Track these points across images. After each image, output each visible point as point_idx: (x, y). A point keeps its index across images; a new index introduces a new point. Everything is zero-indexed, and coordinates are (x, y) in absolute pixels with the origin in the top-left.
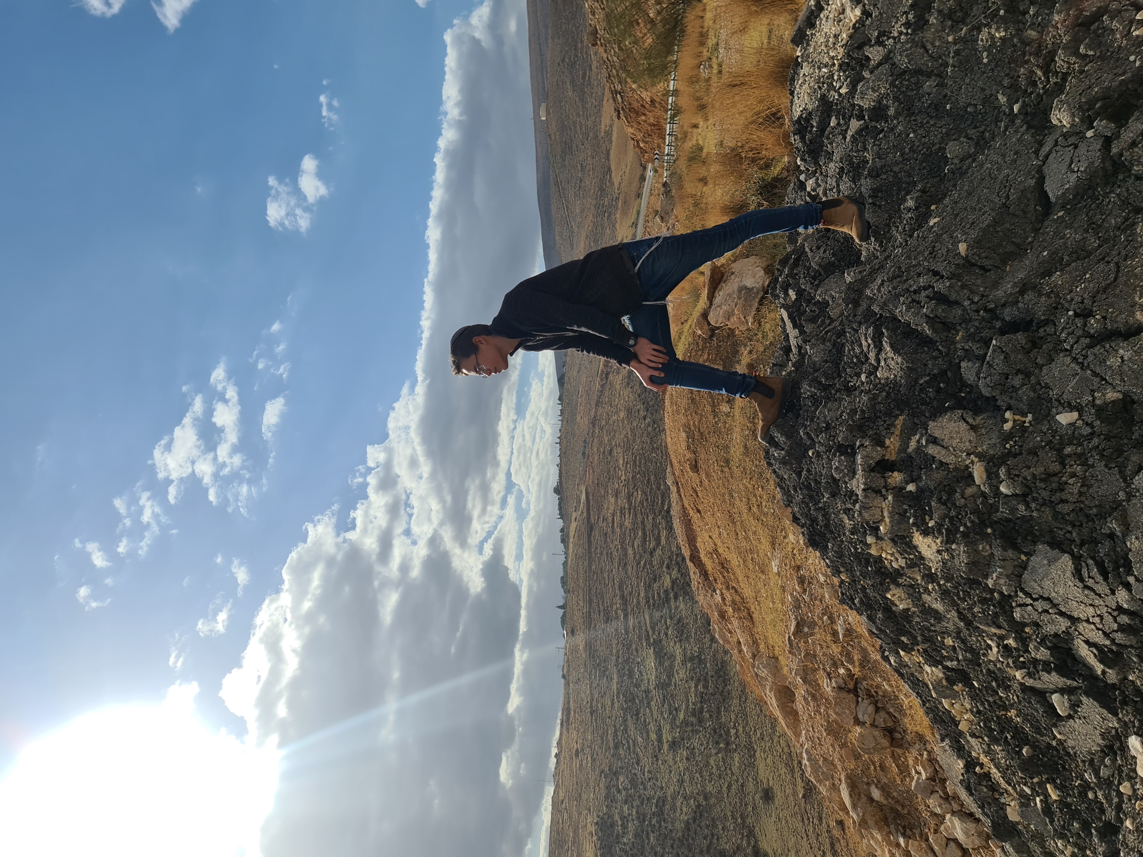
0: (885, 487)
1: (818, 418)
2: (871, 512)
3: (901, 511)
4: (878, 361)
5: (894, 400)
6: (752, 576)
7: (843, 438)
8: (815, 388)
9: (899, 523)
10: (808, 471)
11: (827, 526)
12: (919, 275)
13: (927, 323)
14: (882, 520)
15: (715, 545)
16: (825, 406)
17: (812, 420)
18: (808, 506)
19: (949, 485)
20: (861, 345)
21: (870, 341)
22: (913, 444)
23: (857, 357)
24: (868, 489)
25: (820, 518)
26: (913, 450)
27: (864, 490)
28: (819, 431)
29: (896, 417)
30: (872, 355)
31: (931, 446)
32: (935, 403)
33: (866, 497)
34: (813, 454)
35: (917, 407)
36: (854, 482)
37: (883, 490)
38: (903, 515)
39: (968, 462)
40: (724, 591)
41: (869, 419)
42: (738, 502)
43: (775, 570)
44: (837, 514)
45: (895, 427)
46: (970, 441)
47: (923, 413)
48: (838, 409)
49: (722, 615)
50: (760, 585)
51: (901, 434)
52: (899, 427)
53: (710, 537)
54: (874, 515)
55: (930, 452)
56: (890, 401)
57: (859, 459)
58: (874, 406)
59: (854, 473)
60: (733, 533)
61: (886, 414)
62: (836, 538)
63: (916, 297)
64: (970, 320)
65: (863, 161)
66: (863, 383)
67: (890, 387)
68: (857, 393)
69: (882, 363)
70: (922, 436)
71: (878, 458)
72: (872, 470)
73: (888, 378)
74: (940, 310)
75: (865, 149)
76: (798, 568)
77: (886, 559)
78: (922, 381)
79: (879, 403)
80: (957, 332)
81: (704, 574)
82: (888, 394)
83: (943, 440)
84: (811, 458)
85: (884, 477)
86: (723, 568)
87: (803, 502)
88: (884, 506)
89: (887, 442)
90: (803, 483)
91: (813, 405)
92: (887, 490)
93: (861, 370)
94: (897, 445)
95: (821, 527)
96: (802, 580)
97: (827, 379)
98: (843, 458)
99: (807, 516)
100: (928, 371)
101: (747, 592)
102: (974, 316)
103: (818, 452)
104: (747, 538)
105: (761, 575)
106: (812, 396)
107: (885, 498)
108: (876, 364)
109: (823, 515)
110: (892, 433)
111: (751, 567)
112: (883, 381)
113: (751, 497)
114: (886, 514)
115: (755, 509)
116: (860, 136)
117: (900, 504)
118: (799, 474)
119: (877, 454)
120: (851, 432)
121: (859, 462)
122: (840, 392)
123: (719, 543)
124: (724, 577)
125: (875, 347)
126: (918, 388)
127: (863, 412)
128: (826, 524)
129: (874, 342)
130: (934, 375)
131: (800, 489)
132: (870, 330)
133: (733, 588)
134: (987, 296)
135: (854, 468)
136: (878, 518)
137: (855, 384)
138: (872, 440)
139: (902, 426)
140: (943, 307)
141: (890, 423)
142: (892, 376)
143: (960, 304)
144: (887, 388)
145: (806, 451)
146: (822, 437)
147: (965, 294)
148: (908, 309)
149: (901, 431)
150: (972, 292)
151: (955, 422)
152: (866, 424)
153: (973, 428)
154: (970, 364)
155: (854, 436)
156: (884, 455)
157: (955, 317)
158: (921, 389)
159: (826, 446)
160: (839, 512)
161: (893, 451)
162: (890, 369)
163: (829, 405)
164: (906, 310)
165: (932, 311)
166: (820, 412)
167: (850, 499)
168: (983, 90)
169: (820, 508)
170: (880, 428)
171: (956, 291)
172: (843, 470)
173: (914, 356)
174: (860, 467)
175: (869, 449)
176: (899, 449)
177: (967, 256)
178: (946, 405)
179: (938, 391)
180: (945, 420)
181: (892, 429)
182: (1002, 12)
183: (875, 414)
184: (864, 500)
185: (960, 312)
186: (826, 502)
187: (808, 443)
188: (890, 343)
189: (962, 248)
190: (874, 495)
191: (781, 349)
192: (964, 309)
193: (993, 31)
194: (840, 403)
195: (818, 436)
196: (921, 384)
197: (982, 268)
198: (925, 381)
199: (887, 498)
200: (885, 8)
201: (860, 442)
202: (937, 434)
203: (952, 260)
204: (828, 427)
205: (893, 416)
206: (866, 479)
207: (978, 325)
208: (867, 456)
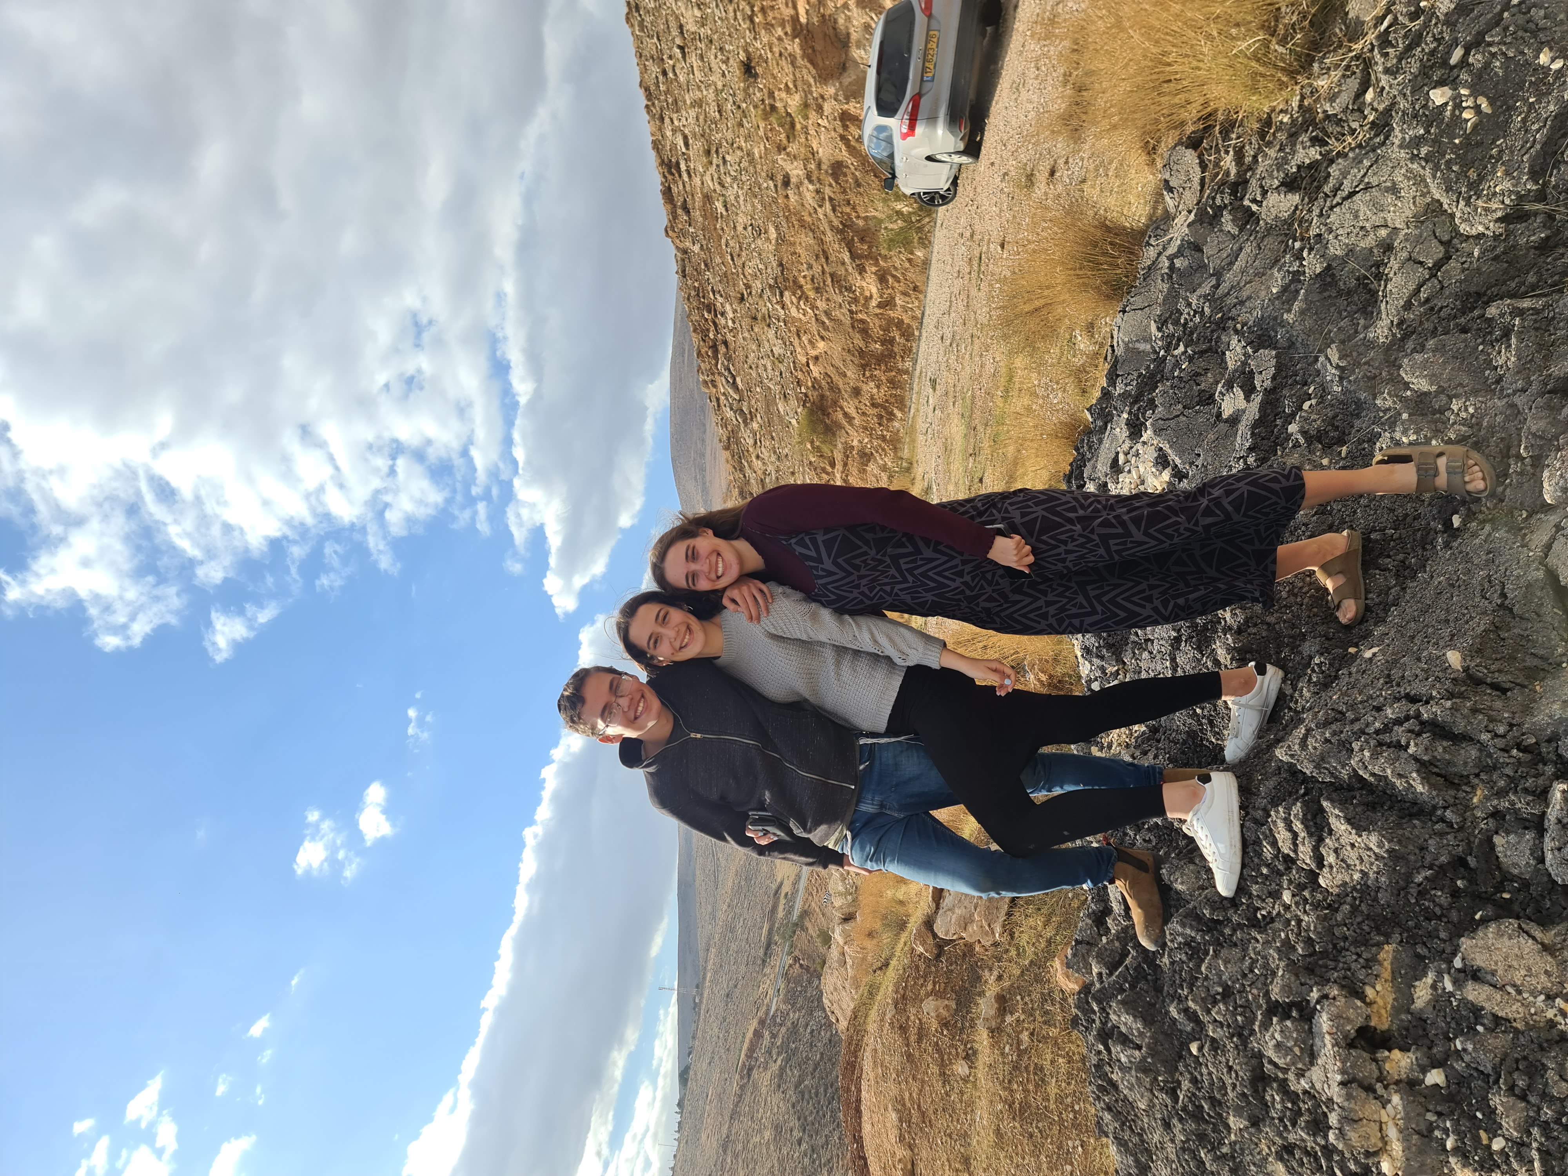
0: (1380, 1079)
1: (1206, 978)
2: (1361, 1131)
3: (1423, 1127)
4: (1319, 860)
5: (1368, 917)
7: (1282, 988)
9: (1421, 1152)
10: (1194, 1081)
12: (1379, 709)
13: (1418, 771)
14: (1383, 1148)
16: (1216, 955)
17: (1191, 986)
19: (1525, 1058)
20: (1274, 843)
21: (1298, 826)
22: (1422, 993)
23: (1268, 866)
24: (1349, 1083)
26: (1428, 1003)
27: (1342, 1084)
28: (1210, 1001)
29: (1379, 945)
30: (1305, 854)
31: (1470, 985)
32: (1454, 915)
33: (1349, 1097)
34: (1200, 1049)
35: (1418, 926)
36: (1316, 1074)
37: (1378, 1086)
38: (1426, 1134)
39: (1550, 1014)
41: (1324, 954)
45: (1381, 964)
46: (1546, 972)
47: (1432, 935)
48: (1242, 958)
51: (1394, 978)
52: (1387, 964)
54: (1368, 1137)
55: (1470, 998)
56: (1359, 919)
57: (1324, 1022)
58: (1330, 931)
59: (1312, 1056)
61: (1356, 943)
63: (1386, 738)
64: (1495, 768)
66: (1287, 908)
67: (1355, 898)
68: (1278, 925)
69: (1331, 859)
70: (1440, 974)
71: (1360, 1022)
72: (1351, 1045)
73: (1345, 884)
74: (1440, 750)
78: (1419, 879)
79: (1338, 926)
80: (1474, 788)
82: (1355, 909)
83: (1493, 973)
84: (1197, 1057)
85: (1375, 1060)
87: (1183, 1149)
88: (1385, 1118)
89: (1369, 992)
90: (1184, 1109)
92: (1386, 1087)
93: (1280, 885)
94: (1390, 998)
97: (1213, 910)
98: (1288, 1023)
100: (1428, 859)
102: (1503, 758)
103: (1213, 1040)
106: (1187, 944)
107: (1385, 1103)
108: (1313, 866)
110: (1377, 976)
112: (1335, 891)
114: (1392, 1133)
117: (1418, 1111)
119: (1356, 1014)
120: (1297, 975)
121: (1324, 1029)
122: (1242, 929)
125: (1310, 835)
126: (1414, 891)
127: (1309, 942)
129: (1307, 827)
130: (1441, 867)
131: (1181, 1120)
132: (1297, 809)
134: (1519, 725)
135: (1312, 1045)
136: (1375, 1145)
137: (1269, 913)
138: (1342, 987)
139: (1392, 963)
140: (1445, 743)
141: (1370, 956)
142: (1357, 876)
143: (1471, 739)
144: (1349, 899)
145: (1185, 1046)
146: (1219, 1012)
147: (1480, 722)
148: (1375, 755)
149: (1393, 972)
150: (1491, 720)
151: (1510, 938)
152: (1321, 962)
153: (1546, 948)
154: (1512, 838)
155: (1302, 984)
156: (1368, 1017)
157: (1466, 763)
158: (1419, 892)
159: (1229, 1026)
160: (1265, 1159)
161: (1383, 1012)
162: (1348, 866)
163: (1224, 953)
164: (1371, 758)
165: (1426, 749)
166: (1209, 968)
167: (1294, 1125)
168: (1392, 510)
169: (1224, 1156)
170: (1353, 966)
171: (1464, 717)
172: (1291, 1049)
173: (1400, 832)
174: (1327, 1037)
175: (1341, 1002)
176: (1393, 1007)
177: (1466, 669)
178: (1477, 917)
179: (1455, 893)
180: (1490, 935)
181: (1376, 969)
182: (1405, 416)
183: (1335, 946)
184: (1346, 1104)
185: (1474, 753)
186: (1235, 1143)
187: (1189, 1029)
188: (1345, 817)
189: (1454, 658)
190: (1363, 1095)
191: (1089, 916)
192: (1482, 747)
193: (1397, 435)
194: (1245, 950)
195: (1208, 1012)
196: (1419, 885)
197: (1495, 686)
198: (1426, 878)
199: (1389, 1101)
200: (1210, 460)
201: (1319, 990)
202: (1480, 960)
203: (1441, 674)
204: (1227, 993)
205: (1373, 946)
206: (1343, 1062)
207: (1512, 774)
208: (1339, 1016)
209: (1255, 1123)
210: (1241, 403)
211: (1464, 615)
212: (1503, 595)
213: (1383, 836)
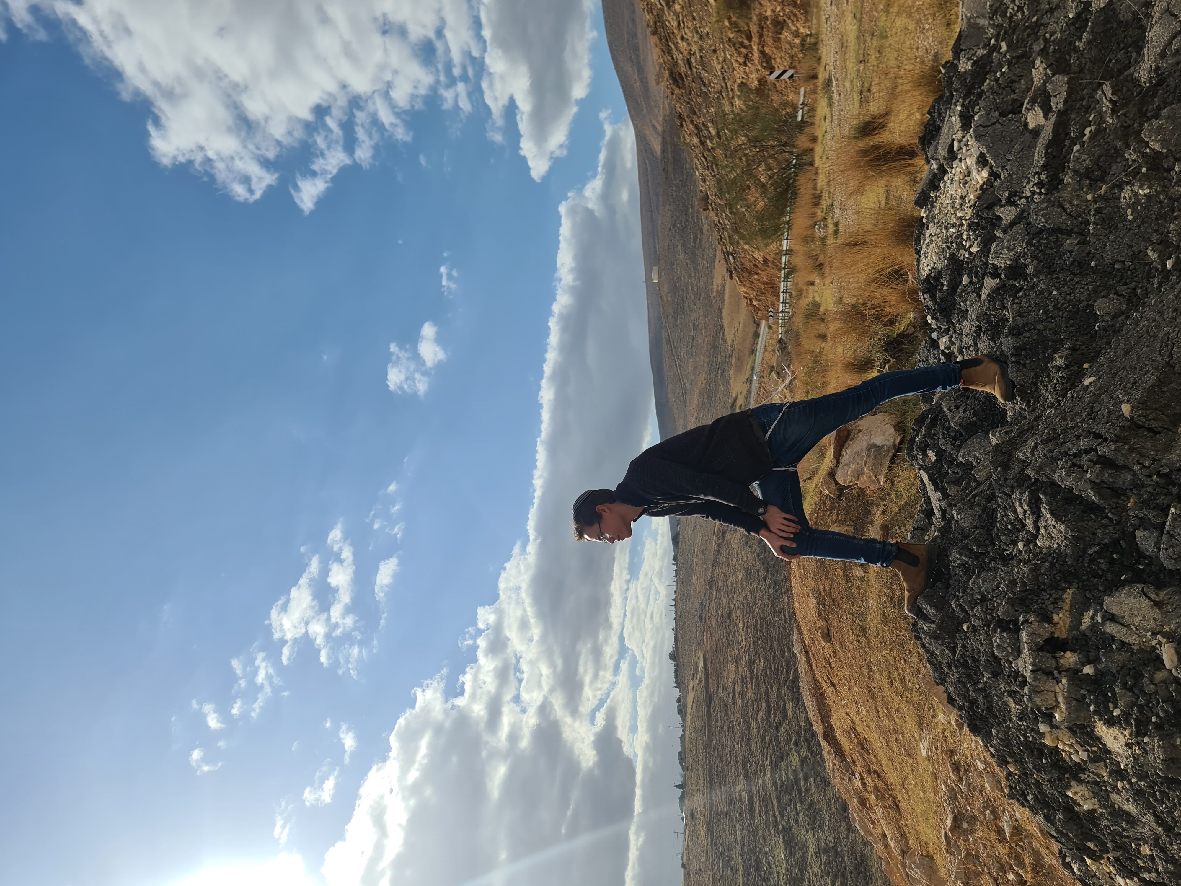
0: (1057, 668)
1: (972, 589)
2: (1043, 697)
3: (1079, 696)
4: (1037, 529)
5: (1060, 571)
6: (898, 759)
7: (1003, 613)
8: (966, 557)
9: (1077, 710)
10: (964, 646)
11: (989, 709)
12: (1078, 437)
13: (1092, 489)
14: (1057, 706)
15: (852, 722)
16: (979, 576)
17: (964, 591)
18: (965, 686)
19: (1134, 668)
20: (1015, 511)
21: (1026, 507)
22: (1086, 621)
23: (1011, 524)
24: (1037, 670)
25: (981, 700)
26: (1088, 627)
27: (1032, 671)
28: (973, 603)
29: (1064, 590)
30: (1029, 523)
31: (1108, 624)
32: (1109, 576)
33: (1035, 679)
34: (968, 628)
35: (1088, 580)
36: (1020, 662)
37: (1055, 672)
38: (1081, 701)
39: (1154, 643)
40: (865, 775)
41: (1032, 592)
42: (877, 676)
43: (924, 753)
44: (1001, 696)
45: (1064, 601)
46: (1154, 619)
47: (1095, 587)
48: (993, 580)
49: (863, 802)
50: (907, 770)
51: (1071, 609)
52: (1068, 601)
53: (847, 714)
54: (1047, 700)
55: (1108, 631)
56: (1055, 572)
57: (1024, 636)
58: (1036, 578)
59: (1019, 652)
60: (873, 710)
61: (1051, 587)
62: (1001, 723)
63: (1077, 461)
64: (1142, 485)
65: (1002, 319)
66: (1020, 552)
67: (1054, 557)
68: (1014, 562)
69: (1042, 531)
70: (1096, 612)
71: (1047, 636)
72: (1040, 649)
73: (1050, 547)
74: (1107, 475)
75: (1004, 307)
76: (952, 753)
77: (1063, 750)
78: (1091, 551)
79: (1042, 574)
80: (1129, 498)
81: (840, 753)
82: (1052, 565)
83: (1123, 617)
84: (966, 632)
85: (1055, 658)
86: (863, 748)
87: (959, 681)
88: (1058, 690)
89: (1056, 618)
90: (958, 661)
91: (965, 574)
92: (1060, 673)
93: (1018, 537)
94: (1068, 621)
95: (983, 711)
96: (956, 767)
97: (978, 546)
98: (1005, 634)
99: (965, 697)
100: (1097, 541)
101: (893, 778)
102: (1147, 481)
103: (974, 626)
104: (889, 716)
105: (907, 759)
106: (963, 565)
107: (1058, 682)
108: (1034, 532)
109: (983, 697)
110: (1061, 608)
111: (896, 749)
112: (1044, 551)
113: (892, 670)
114: (1061, 699)
115: (897, 684)
116: (997, 295)
117: (1078, 689)
118: (953, 650)
119: (1044, 631)
120: (1013, 605)
121: (1024, 639)
122: (995, 561)
123: (858, 721)
124: (864, 759)
125: (1033, 513)
126: (1087, 559)
127: (1024, 584)
128: (988, 708)
129: (1031, 508)
130: (1105, 545)
131: (956, 667)
132: (1026, 496)
133: (875, 772)
134: (1159, 460)
135: (1019, 646)
136: (1051, 704)
137: (1011, 553)
138: (1038, 615)
139: (1071, 601)
140: (1110, 472)
141: (1057, 596)
142: (1055, 546)
143: (1129, 468)
144: (1050, 558)
145: (960, 625)
146: (977, 610)
147: (1134, 458)
148: (1069, 474)
149: (1071, 606)
150: (1142, 455)
151: (1135, 598)
152: (1029, 597)
153: (1157, 604)
154: (1146, 533)
155: (1016, 611)
156: (1053, 633)
157: (1124, 483)
158: (1090, 560)
159: (982, 620)
160: (1003, 694)
161: (1063, 629)
162: (1052, 537)
163: (983, 574)
164: (1066, 475)
165: (1097, 476)
166: (974, 583)
167: (1015, 681)
168: (1130, 246)
169: (980, 689)
170: (1046, 602)
171: (1123, 455)
172: (1006, 648)
173: (1079, 524)
174: (1026, 645)
175: (1035, 625)
176: (1070, 626)
177: (1132, 418)
178: (1122, 578)
179: (1112, 561)
180: (1123, 595)
181: (1060, 604)
182: (1144, 170)
183: (1039, 587)
184: (1033, 683)
185: (1129, 477)
186: (987, 682)
187: (962, 616)
188: (1050, 510)
189: (1126, 409)
190: (1045, 678)
191: (922, 512)
192: (1135, 474)
193: (1136, 189)
194: (996, 573)
195: (972, 609)
196: (1091, 555)
197: (1150, 430)
198: (1095, 552)
199: (1061, 682)
200: (1015, 169)
201: (1024, 617)
202: (1115, 610)
203: (1115, 422)
204: (984, 599)
205: (1060, 590)
206: (1034, 659)
207: (1152, 491)
208: (1033, 633)
209: (995, 675)
210: (1042, 121)
211: (1146, 365)
212: (1171, 356)
213: (1068, 527)
